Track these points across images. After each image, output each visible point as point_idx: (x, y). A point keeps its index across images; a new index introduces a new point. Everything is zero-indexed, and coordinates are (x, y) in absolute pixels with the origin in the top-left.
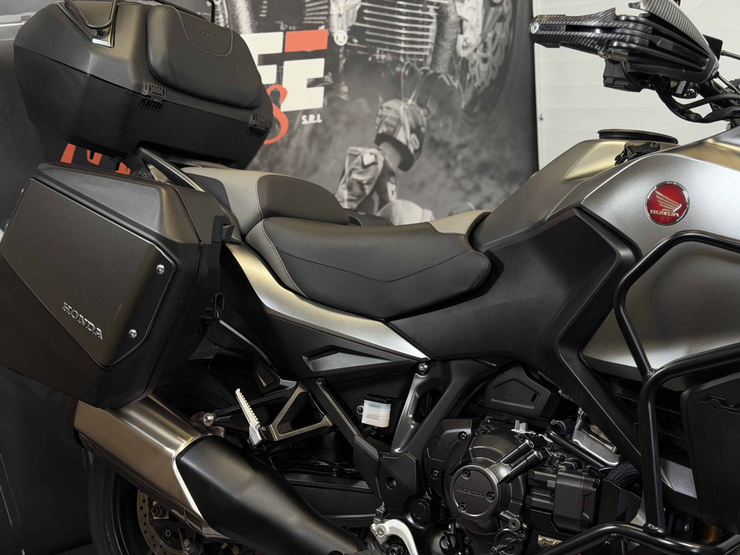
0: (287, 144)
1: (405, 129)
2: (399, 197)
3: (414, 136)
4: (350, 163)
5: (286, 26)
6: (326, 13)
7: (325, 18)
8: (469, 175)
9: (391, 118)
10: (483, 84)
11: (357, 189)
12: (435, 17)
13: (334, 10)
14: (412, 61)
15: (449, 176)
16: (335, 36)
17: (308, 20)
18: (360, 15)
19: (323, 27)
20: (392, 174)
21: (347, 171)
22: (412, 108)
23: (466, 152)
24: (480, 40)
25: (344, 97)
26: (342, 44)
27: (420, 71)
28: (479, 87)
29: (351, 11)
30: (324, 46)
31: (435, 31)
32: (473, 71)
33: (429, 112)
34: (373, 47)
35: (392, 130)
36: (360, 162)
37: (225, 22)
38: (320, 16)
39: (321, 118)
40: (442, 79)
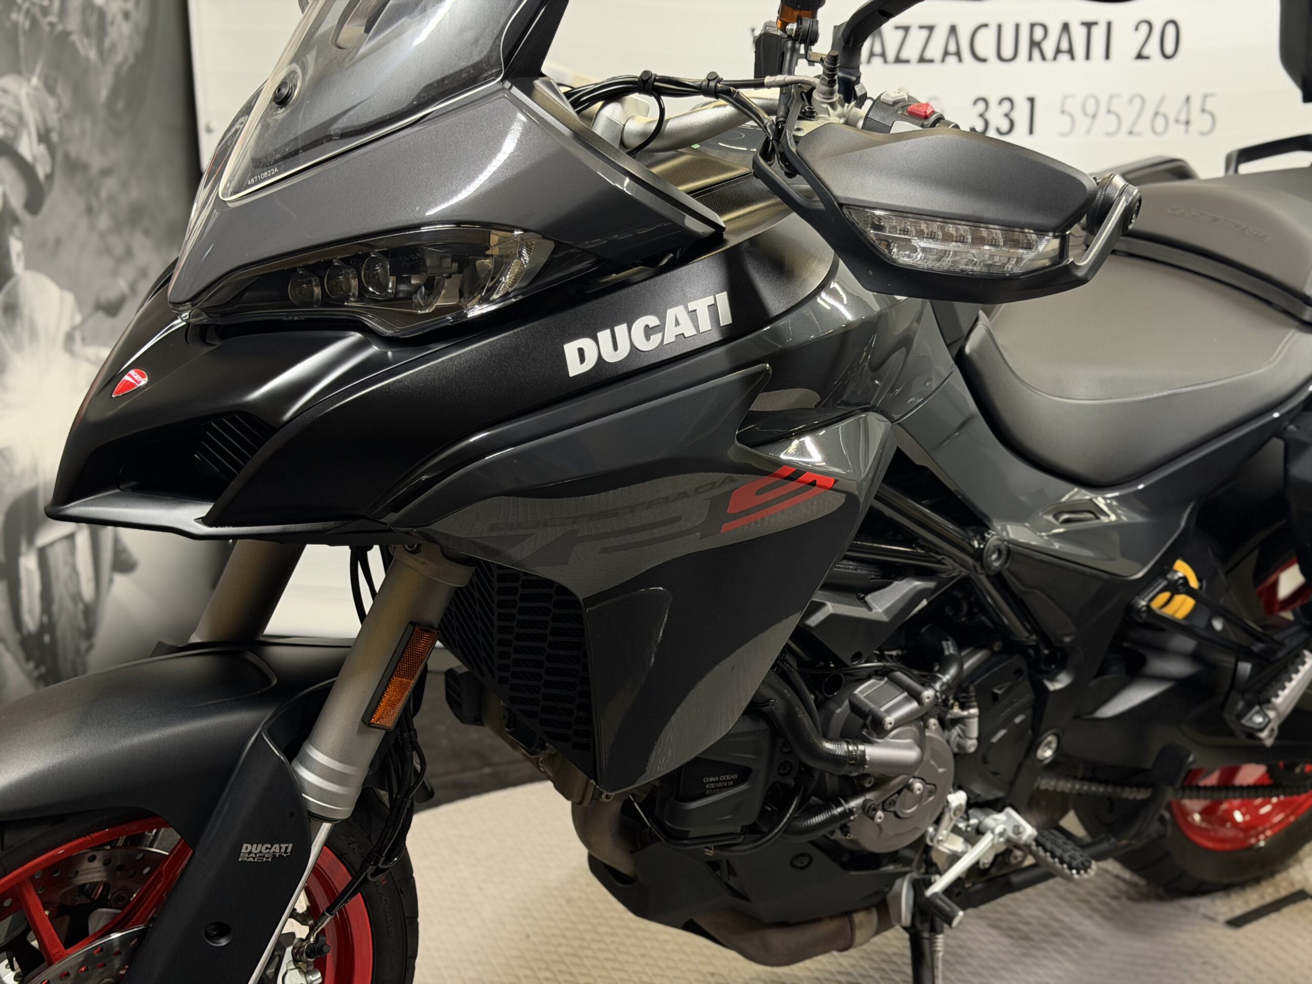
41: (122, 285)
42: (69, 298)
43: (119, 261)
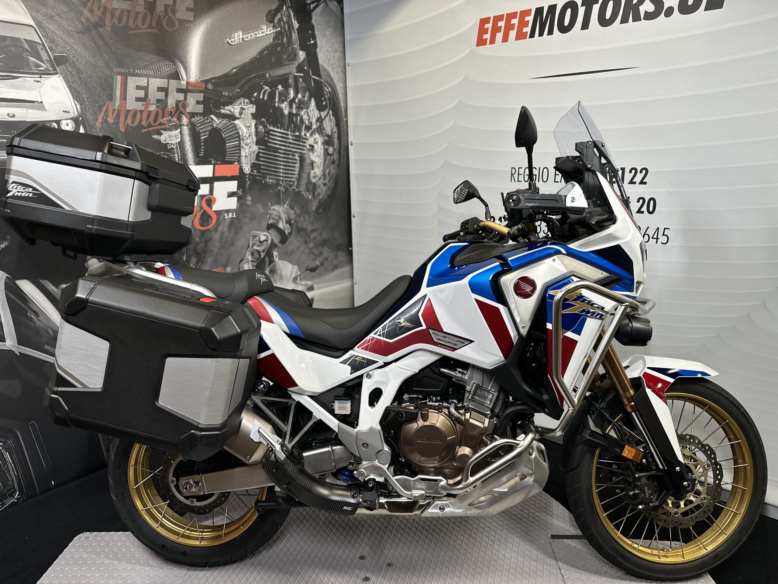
0: (216, 230)
1: (283, 221)
2: (280, 259)
3: (288, 225)
4: (252, 241)
5: (215, 162)
6: (238, 155)
7: (238, 158)
8: (317, 246)
9: (276, 215)
10: (324, 197)
11: (256, 255)
12: (298, 160)
13: (243, 154)
14: (287, 184)
15: (306, 247)
16: (244, 168)
17: (227, 159)
18: (258, 157)
19: (236, 163)
20: (276, 246)
21: (251, 245)
22: (287, 210)
23: (315, 234)
24: (322, 173)
25: (249, 203)
26: (248, 173)
27: (291, 189)
28: (322, 199)
29: (253, 154)
30: (237, 173)
31: (299, 168)
32: (319, 190)
33: (296, 212)
34: (265, 175)
35: (276, 222)
36: (258, 240)
37: (178, 158)
38: (235, 156)
39: (235, 215)
40: (302, 194)
41: (318, 263)
42: (296, 267)
43: (317, 256)
